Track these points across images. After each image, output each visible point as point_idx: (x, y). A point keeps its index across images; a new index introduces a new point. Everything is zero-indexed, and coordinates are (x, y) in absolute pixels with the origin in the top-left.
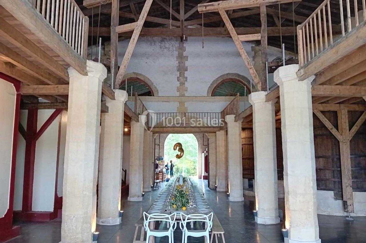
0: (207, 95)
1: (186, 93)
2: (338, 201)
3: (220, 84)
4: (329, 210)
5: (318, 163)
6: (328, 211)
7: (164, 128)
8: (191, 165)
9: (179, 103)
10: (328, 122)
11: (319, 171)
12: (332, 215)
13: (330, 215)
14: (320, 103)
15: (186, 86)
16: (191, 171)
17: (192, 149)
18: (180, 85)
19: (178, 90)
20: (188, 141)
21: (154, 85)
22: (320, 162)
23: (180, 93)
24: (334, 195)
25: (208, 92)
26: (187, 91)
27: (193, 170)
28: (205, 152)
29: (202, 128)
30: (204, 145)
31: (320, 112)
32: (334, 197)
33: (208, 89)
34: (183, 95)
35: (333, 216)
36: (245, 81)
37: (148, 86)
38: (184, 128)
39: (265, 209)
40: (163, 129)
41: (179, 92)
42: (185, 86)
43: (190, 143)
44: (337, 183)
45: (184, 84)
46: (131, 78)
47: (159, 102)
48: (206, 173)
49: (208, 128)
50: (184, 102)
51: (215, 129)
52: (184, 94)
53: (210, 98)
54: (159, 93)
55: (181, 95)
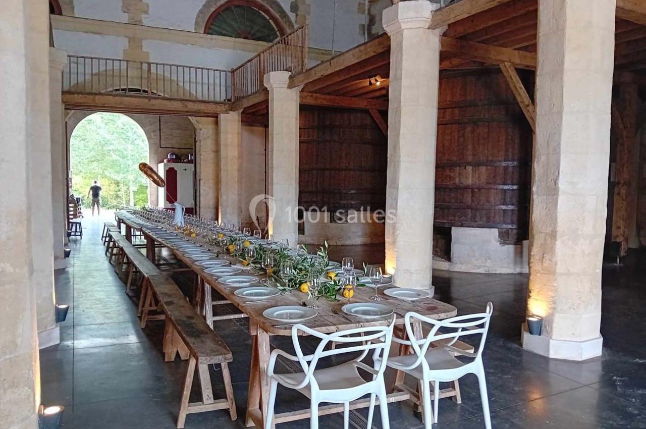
0: (195, 29)
1: (146, 18)
2: (507, 246)
3: (222, 9)
4: (489, 263)
5: (477, 175)
6: (485, 266)
7: (97, 97)
8: (109, 190)
9: (127, 40)
10: (524, 91)
11: (476, 190)
12: (494, 272)
13: (490, 272)
14: (515, 49)
16: (111, 202)
17: (118, 158)
19: (126, 8)
20: (109, 141)
22: (479, 174)
23: (129, 16)
24: (499, 237)
25: (197, 23)
26: (146, 12)
27: (115, 199)
28: (165, 161)
29: (191, 103)
30: (162, 146)
31: (514, 70)
32: (500, 239)
33: (198, 16)
34: (138, 23)
35: (496, 274)
36: (275, 10)
38: (146, 101)
39: (413, 271)
40: (94, 100)
41: (127, 14)
43: (114, 144)
44: (510, 213)
48: (168, 202)
49: (203, 104)
50: (141, 40)
51: (219, 108)
52: (140, 21)
53: (202, 37)
54: (75, 9)
55: (133, 20)
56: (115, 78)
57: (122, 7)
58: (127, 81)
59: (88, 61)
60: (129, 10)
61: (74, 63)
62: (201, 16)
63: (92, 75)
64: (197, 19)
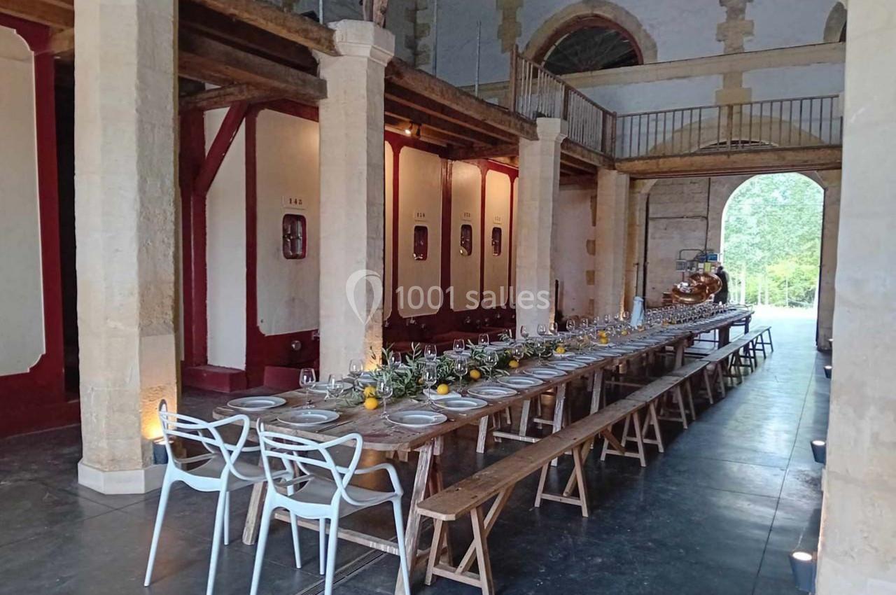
0: (825, 38)
1: (750, 41)
9: (721, 77)
15: (747, 18)
18: (729, 18)
19: (722, 35)
21: (645, 31)
23: (725, 44)
25: (828, 28)
26: (750, 33)
33: (830, 18)
34: (737, 51)
37: (627, 36)
41: (722, 43)
42: (743, 19)
45: (742, 11)
46: (579, 17)
47: (657, 82)
50: (741, 73)
52: (741, 47)
53: (834, 49)
54: (658, 53)
55: (730, 49)
56: (702, 131)
57: (717, 35)
58: (719, 132)
59: (670, 115)
60: (725, 36)
61: (653, 120)
62: (836, 15)
63: (673, 132)
64: (828, 23)
